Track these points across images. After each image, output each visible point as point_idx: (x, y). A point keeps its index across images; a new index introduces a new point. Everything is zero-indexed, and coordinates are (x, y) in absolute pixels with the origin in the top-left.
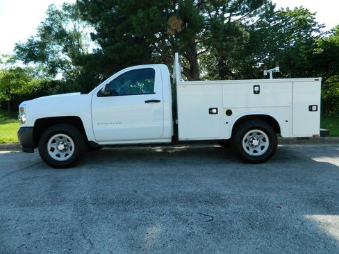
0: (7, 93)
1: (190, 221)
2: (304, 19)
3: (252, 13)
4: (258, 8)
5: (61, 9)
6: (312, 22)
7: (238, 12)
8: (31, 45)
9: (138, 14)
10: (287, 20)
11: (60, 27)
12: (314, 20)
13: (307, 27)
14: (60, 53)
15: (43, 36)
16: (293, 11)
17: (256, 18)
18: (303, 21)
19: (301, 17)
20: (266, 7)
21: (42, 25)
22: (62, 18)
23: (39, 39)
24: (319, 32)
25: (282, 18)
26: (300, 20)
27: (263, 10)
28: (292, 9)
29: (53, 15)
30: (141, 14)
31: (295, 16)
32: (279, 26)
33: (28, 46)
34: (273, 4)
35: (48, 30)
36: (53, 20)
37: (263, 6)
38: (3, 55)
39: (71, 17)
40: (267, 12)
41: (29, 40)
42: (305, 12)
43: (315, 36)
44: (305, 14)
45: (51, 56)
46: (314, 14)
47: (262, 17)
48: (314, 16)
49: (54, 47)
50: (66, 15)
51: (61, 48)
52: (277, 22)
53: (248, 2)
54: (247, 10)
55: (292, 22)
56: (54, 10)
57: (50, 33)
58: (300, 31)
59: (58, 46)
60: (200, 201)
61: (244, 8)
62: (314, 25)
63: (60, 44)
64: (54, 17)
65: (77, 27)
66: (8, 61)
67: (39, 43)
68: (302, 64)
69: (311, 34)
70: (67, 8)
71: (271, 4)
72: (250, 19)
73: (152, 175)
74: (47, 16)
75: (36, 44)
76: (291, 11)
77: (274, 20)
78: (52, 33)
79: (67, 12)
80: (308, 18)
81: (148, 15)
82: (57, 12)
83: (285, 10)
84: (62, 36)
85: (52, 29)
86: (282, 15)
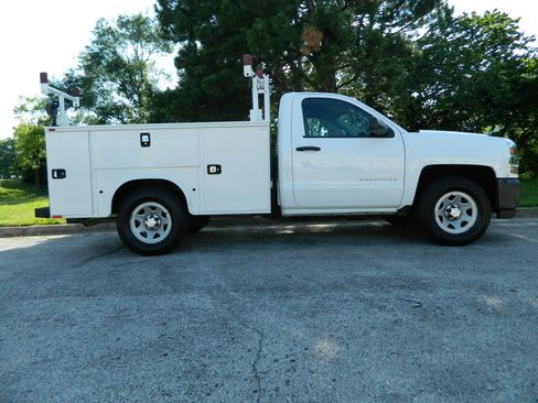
0: (35, 157)
1: (388, 308)
2: (501, 29)
3: (416, 23)
4: (426, 14)
5: (114, 26)
6: (514, 33)
7: (394, 22)
8: (70, 82)
9: (254, 25)
10: (473, 32)
11: (114, 53)
12: (517, 30)
13: (505, 42)
14: (114, 94)
15: (88, 68)
16: (482, 16)
17: (423, 31)
18: (500, 32)
19: (497, 25)
20: (439, 12)
21: (86, 51)
22: (116, 40)
23: (82, 73)
24: (526, 48)
25: (466, 29)
26: (495, 30)
27: (433, 17)
28: (481, 14)
29: (104, 35)
30: (259, 25)
31: (487, 24)
32: (461, 41)
33: (66, 83)
34: (450, 7)
35: (95, 58)
36: (102, 43)
37: (434, 11)
38: (28, 99)
39: (130, 38)
40: (440, 20)
41: (67, 75)
42: (503, 18)
43: (521, 54)
44: (502, 20)
45: (100, 99)
46: (517, 21)
47: (432, 27)
48: (516, 25)
49: (105, 85)
50: (122, 35)
51: (116, 86)
52: (458, 35)
53: (411, 5)
54: (409, 18)
55: (482, 35)
56: (105, 27)
57: (99, 63)
58: (495, 48)
59: (110, 83)
60: (391, 286)
61: (405, 14)
62: (517, 38)
63: (113, 80)
64: (104, 38)
65: (139, 53)
66: (36, 108)
67: (82, 78)
68: (503, 98)
69: (511, 53)
70: (123, 24)
71: (446, 8)
72: (413, 32)
73: (302, 258)
74: (95, 38)
75: (77, 81)
76: (479, 17)
77: (452, 32)
78: (102, 62)
79: (124, 31)
80: (508, 27)
81: (270, 26)
82: (109, 31)
83: (470, 17)
84: (117, 66)
85: (102, 58)
86: (465, 24)
